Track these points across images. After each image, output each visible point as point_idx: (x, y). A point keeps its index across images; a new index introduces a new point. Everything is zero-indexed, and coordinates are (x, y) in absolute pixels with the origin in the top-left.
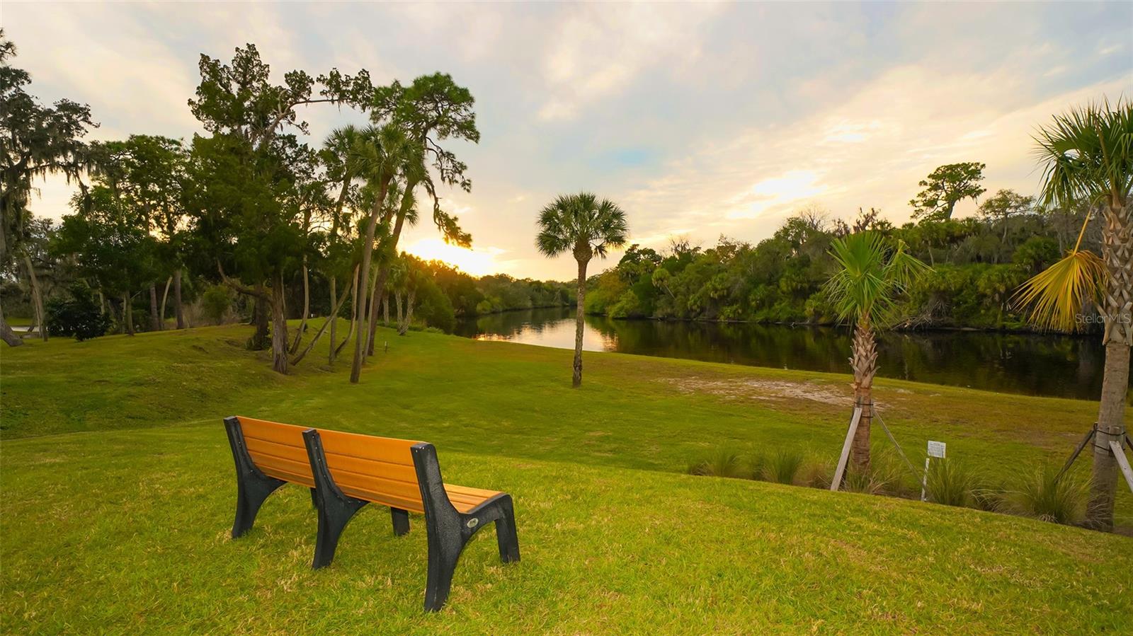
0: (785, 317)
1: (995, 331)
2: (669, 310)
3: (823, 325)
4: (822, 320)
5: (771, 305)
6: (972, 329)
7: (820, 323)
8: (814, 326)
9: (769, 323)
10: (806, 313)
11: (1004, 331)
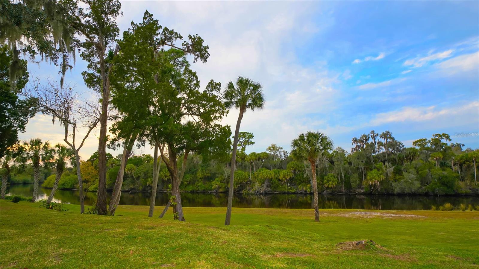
0: (202, 189)
1: (285, 193)
2: (132, 186)
3: (221, 192)
4: (221, 190)
5: (194, 183)
6: (277, 193)
7: (220, 192)
8: (217, 193)
9: (194, 192)
10: (213, 187)
11: (289, 193)
